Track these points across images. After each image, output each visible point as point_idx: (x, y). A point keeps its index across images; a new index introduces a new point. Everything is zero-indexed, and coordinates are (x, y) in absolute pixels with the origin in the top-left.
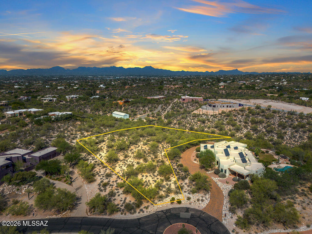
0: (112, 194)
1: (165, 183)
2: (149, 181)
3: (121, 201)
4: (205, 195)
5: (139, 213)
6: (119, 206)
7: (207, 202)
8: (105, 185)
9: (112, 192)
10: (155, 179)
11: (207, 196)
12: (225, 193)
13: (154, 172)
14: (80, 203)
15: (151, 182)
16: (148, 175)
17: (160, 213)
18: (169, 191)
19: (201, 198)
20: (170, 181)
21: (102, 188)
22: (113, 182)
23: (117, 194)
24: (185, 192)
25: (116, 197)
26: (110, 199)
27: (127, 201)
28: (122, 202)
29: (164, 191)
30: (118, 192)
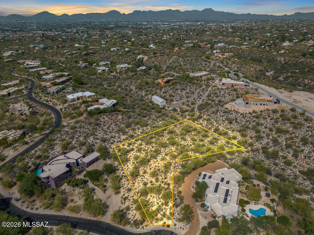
0: (128, 208)
1: (164, 207)
2: (154, 202)
3: (133, 215)
4: (187, 225)
5: (141, 229)
6: (130, 220)
7: (186, 231)
8: (125, 199)
9: (129, 206)
10: (158, 201)
11: (188, 226)
12: (201, 226)
13: (160, 194)
14: (108, 211)
15: (155, 203)
16: (155, 196)
17: (154, 232)
18: (164, 215)
19: (183, 227)
20: (168, 206)
21: (123, 201)
22: (131, 197)
23: (131, 209)
24: (174, 219)
25: (130, 212)
26: (126, 212)
27: (136, 217)
28: (133, 217)
29: (161, 215)
30: (132, 207)
